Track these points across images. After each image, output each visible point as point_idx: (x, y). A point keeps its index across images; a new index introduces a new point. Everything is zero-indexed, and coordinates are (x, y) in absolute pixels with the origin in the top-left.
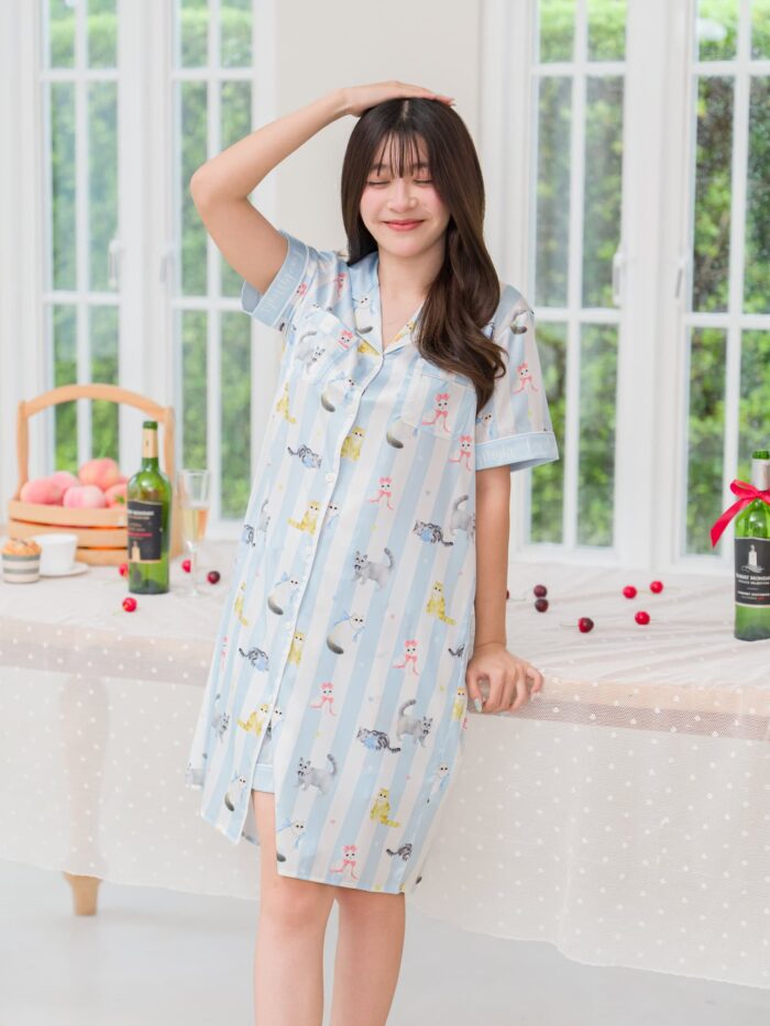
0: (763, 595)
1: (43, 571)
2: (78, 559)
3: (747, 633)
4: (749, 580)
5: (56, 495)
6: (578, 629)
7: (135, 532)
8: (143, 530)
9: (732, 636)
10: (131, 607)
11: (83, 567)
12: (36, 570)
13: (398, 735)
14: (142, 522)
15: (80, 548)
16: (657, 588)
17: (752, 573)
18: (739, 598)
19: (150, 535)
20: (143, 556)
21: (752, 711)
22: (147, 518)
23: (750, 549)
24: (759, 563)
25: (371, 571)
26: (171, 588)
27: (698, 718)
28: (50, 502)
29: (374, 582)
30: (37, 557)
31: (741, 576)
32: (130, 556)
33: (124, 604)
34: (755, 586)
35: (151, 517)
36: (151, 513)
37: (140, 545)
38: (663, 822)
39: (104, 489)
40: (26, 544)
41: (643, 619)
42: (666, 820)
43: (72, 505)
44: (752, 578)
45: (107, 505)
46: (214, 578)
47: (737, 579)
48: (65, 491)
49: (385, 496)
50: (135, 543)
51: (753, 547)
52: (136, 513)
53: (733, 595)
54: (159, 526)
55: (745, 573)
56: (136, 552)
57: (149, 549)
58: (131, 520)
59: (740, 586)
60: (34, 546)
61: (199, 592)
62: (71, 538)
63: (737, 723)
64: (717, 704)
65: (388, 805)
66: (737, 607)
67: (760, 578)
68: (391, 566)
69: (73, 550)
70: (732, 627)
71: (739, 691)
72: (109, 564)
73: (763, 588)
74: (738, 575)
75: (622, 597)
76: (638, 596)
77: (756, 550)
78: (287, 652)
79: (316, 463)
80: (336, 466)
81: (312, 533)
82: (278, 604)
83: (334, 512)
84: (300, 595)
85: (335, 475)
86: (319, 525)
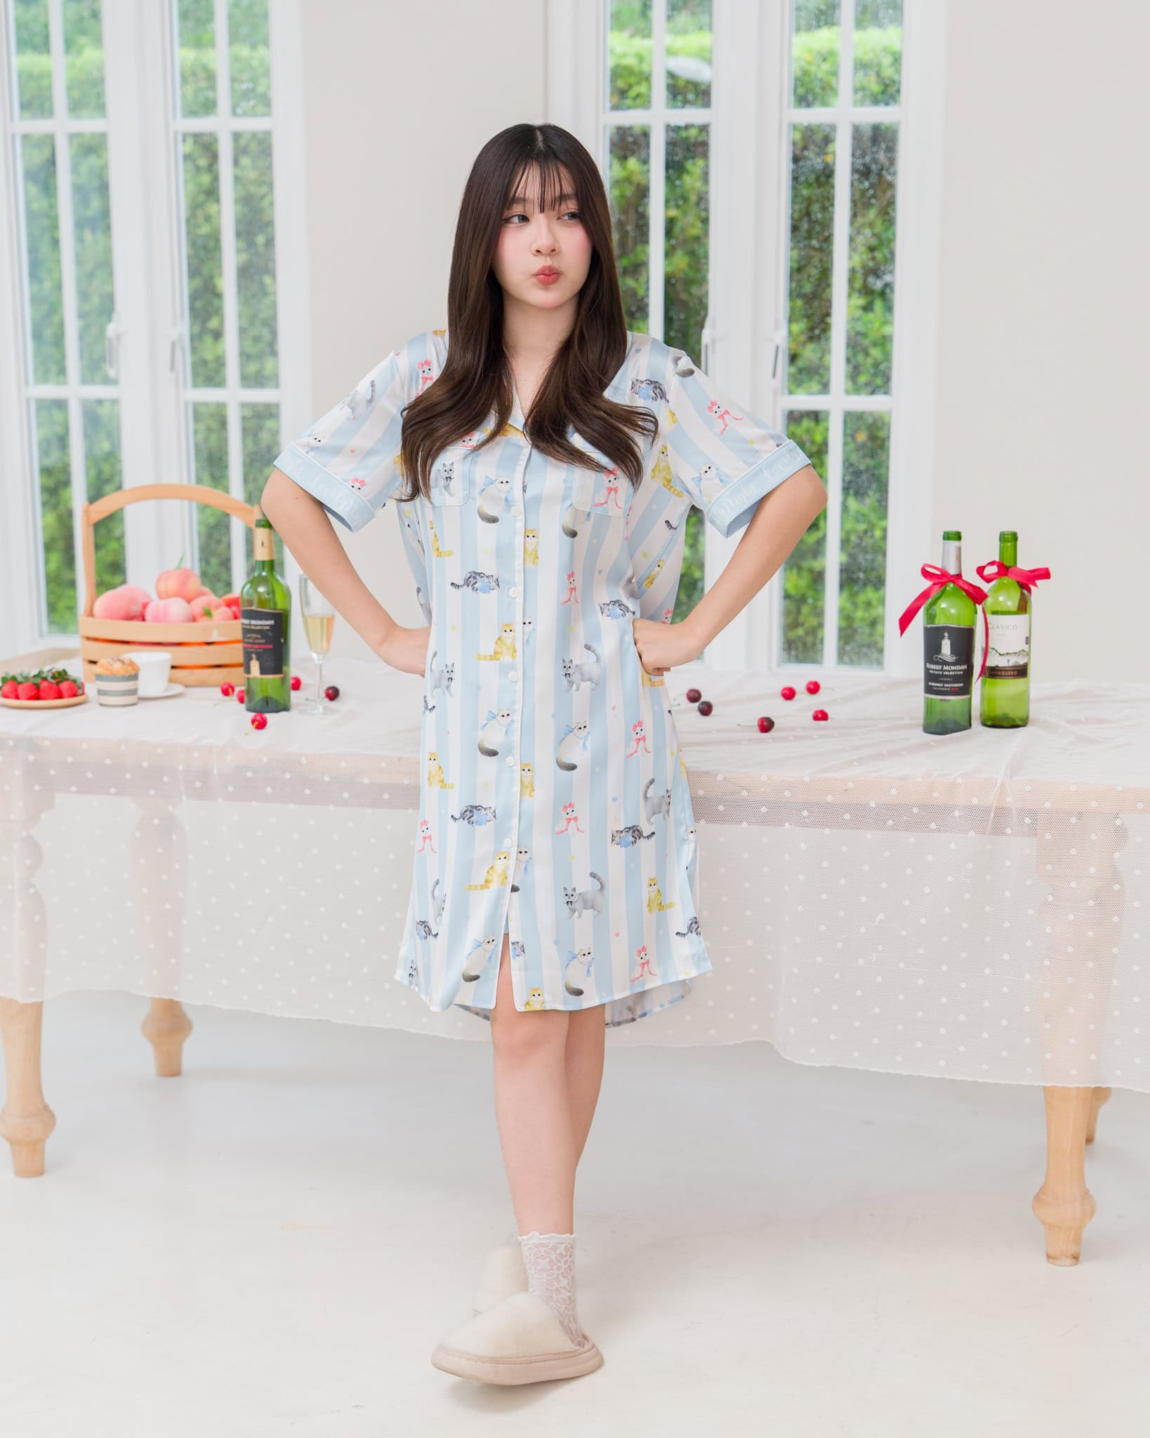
0: (956, 685)
1: (141, 693)
2: (171, 680)
3: (934, 727)
4: (942, 670)
5: (136, 609)
6: (757, 728)
7: (253, 644)
8: (263, 641)
9: (921, 729)
10: (260, 725)
11: (178, 689)
12: (134, 692)
14: (261, 632)
15: (173, 667)
16: (813, 689)
17: (945, 663)
18: (929, 690)
19: (271, 646)
20: (263, 671)
21: (975, 801)
22: (267, 628)
23: (943, 638)
24: (952, 652)
25: (582, 673)
26: (292, 706)
27: (915, 810)
28: (130, 618)
29: (588, 683)
30: (135, 677)
31: (933, 667)
32: (248, 671)
33: (252, 723)
34: (948, 676)
35: (270, 626)
36: (272, 622)
37: (260, 658)
38: (878, 919)
39: (189, 601)
40: (123, 662)
41: (821, 716)
42: (881, 916)
43: (157, 619)
44: (945, 668)
45: (194, 620)
46: (333, 694)
47: (927, 670)
48: (145, 606)
49: (573, 592)
50: (254, 656)
51: (946, 634)
52: (253, 622)
53: (922, 686)
54: (281, 636)
55: (937, 663)
56: (255, 666)
57: (270, 664)
58: (246, 631)
59: (930, 677)
60: (132, 664)
61: (325, 708)
62: (164, 657)
63: (957, 814)
64: (935, 794)
66: (927, 699)
67: (953, 668)
68: (598, 660)
69: (166, 671)
70: (921, 721)
71: (959, 780)
72: (203, 684)
73: (956, 678)
74: (928, 666)
75: (782, 699)
76: (797, 697)
77: (949, 638)
78: (517, 788)
79: (493, 584)
80: (519, 578)
81: (514, 657)
82: (491, 746)
83: (528, 628)
84: (517, 726)
85: (521, 588)
86: (519, 646)
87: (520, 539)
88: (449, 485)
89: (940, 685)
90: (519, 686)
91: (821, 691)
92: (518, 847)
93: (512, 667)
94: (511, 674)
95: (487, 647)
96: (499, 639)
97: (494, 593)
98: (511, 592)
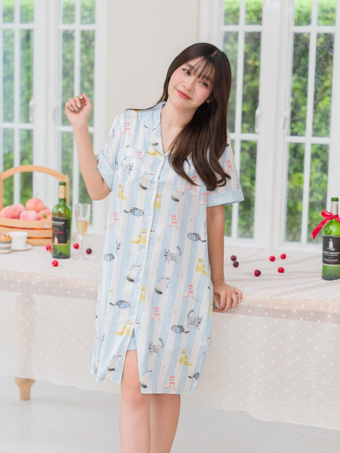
0: (335, 260)
1: (13, 248)
2: (27, 243)
3: (328, 277)
4: (329, 254)
5: (17, 214)
6: (254, 275)
7: (56, 231)
8: (59, 230)
9: (321, 278)
10: (56, 264)
11: (29, 247)
12: (10, 248)
13: (188, 326)
14: (59, 227)
15: (29, 238)
16: (283, 257)
17: (331, 251)
18: (324, 262)
19: (62, 232)
20: (59, 242)
21: (336, 311)
22: (61, 225)
23: (330, 241)
24: (334, 247)
25: (172, 257)
26: (71, 256)
27: (312, 314)
28: (13, 217)
29: (174, 262)
30: (10, 242)
31: (326, 252)
32: (53, 242)
33: (53, 263)
34: (331, 257)
35: (63, 224)
36: (63, 223)
37: (58, 237)
38: (296, 359)
39: (38, 212)
40: (5, 236)
41: (281, 270)
42: (298, 358)
43: (24, 219)
44: (331, 253)
45: (39, 219)
46: (89, 252)
47: (323, 254)
48: (20, 213)
49: (174, 224)
50: (56, 236)
51: (331, 240)
52: (56, 223)
53: (321, 259)
54: (67, 229)
55: (327, 251)
56: (56, 240)
57: (62, 239)
58: (54, 226)
59: (325, 256)
60: (9, 237)
61: (84, 258)
62: (24, 234)
63: (329, 316)
64: (320, 308)
65: (186, 356)
66: (323, 266)
67: (334, 253)
68: (180, 254)
69: (25, 239)
70: (321, 274)
71: (330, 302)
72: (40, 245)
73: (335, 258)
74: (324, 252)
75: (269, 261)
76: (276, 260)
77: (332, 241)
78: (139, 296)
79: (142, 213)
80: (152, 212)
81: (145, 243)
82: (131, 278)
83: (153, 233)
84: (142, 271)
85: (152, 217)
86: (147, 239)
87: (154, 197)
88: (130, 172)
89: (328, 260)
90: (146, 255)
91: (287, 258)
92: (136, 320)
93: (143, 247)
94: (143, 250)
95: (135, 238)
96: (140, 235)
97: (142, 216)
98: (148, 218)
